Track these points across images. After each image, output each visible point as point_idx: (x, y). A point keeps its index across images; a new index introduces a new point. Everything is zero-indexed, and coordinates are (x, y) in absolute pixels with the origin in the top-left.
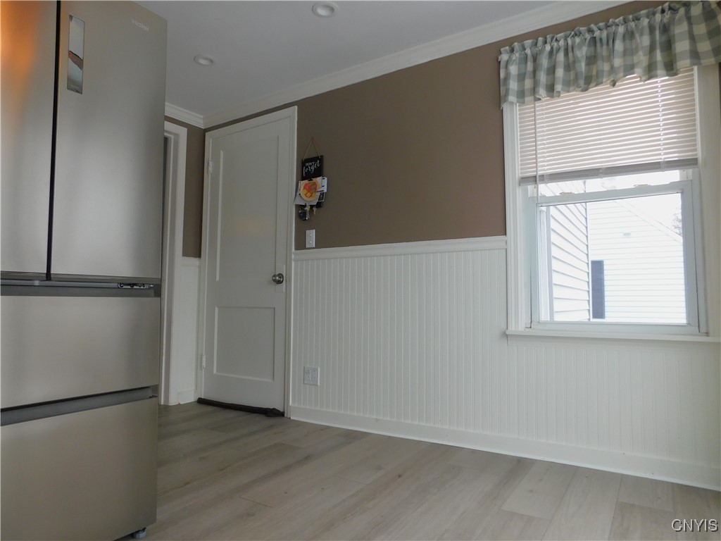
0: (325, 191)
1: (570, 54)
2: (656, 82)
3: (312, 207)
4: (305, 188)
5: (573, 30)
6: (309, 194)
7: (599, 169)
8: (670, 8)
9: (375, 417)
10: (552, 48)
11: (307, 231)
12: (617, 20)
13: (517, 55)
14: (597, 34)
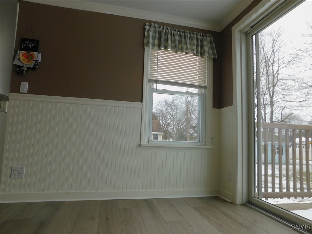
0: (40, 61)
1: (173, 37)
2: (197, 58)
3: (28, 68)
4: (23, 55)
5: (173, 28)
6: (26, 60)
7: (179, 83)
8: (202, 35)
9: (65, 192)
10: (166, 32)
11: (22, 83)
12: (187, 31)
13: (153, 28)
14: (181, 33)
